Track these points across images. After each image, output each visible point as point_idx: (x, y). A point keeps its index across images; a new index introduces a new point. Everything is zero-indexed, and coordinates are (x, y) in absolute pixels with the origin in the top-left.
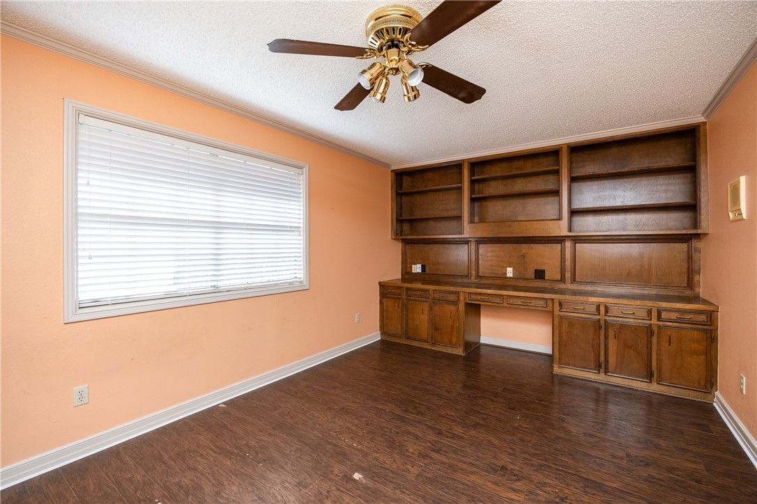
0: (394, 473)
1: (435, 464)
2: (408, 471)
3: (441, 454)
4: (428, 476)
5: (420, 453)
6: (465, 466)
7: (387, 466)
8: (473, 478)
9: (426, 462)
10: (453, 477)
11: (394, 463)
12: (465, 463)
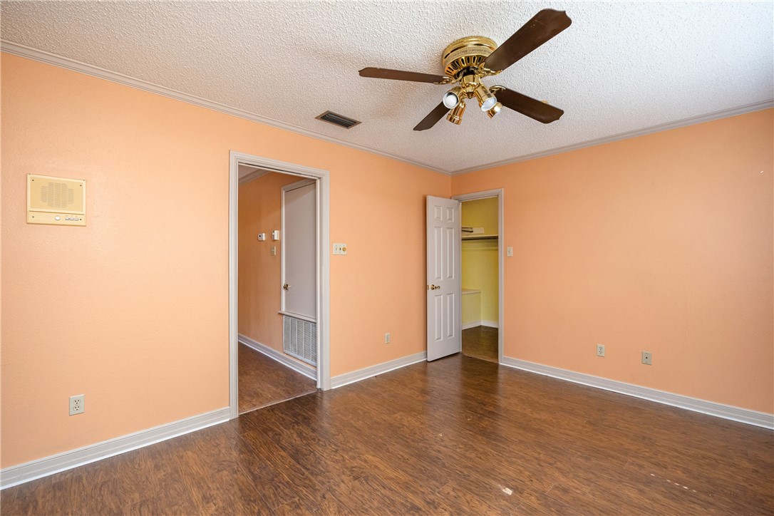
0: (470, 490)
1: (423, 493)
2: (454, 489)
3: (411, 504)
4: (434, 482)
5: (436, 508)
6: (393, 486)
7: (476, 497)
8: (392, 474)
9: (432, 497)
10: (410, 478)
11: (469, 500)
12: (391, 489)
